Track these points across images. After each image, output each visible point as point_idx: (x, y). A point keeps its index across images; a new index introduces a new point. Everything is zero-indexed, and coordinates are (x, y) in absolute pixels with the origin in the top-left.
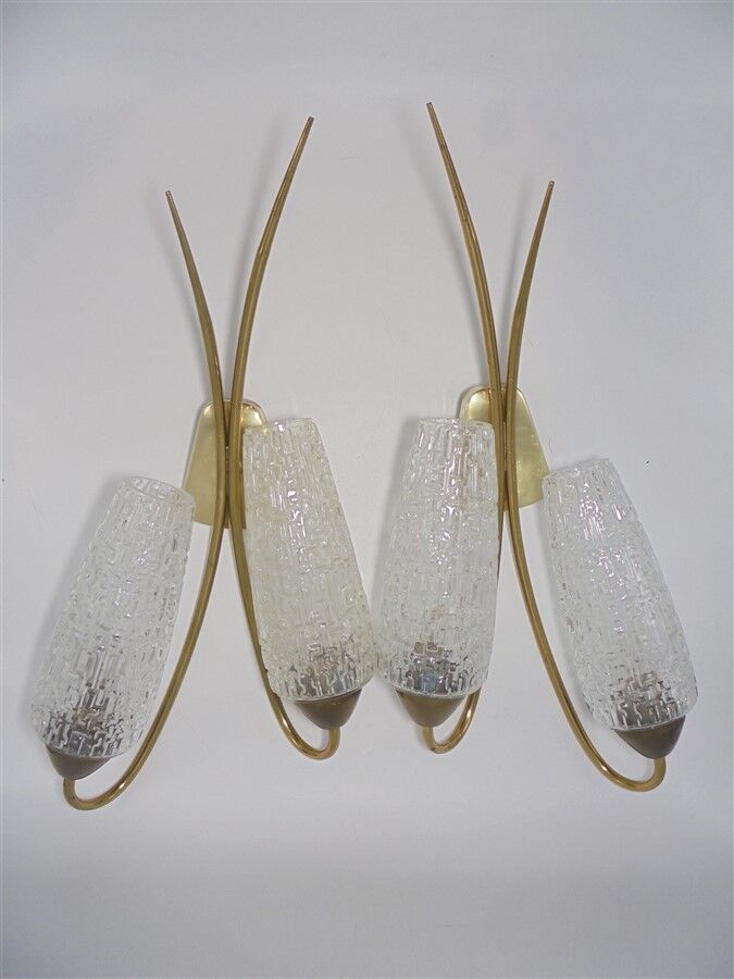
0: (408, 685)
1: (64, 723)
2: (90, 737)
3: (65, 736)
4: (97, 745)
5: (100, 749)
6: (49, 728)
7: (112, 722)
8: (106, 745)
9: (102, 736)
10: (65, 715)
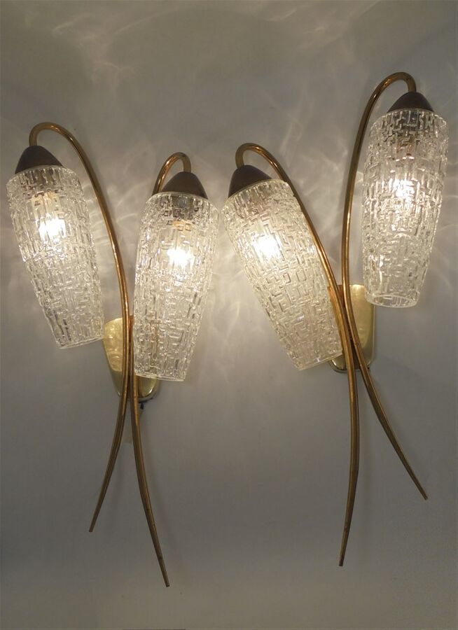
0: (197, 202)
1: (424, 129)
2: (404, 124)
3: (421, 121)
4: (398, 120)
5: (396, 118)
6: (433, 124)
7: (392, 138)
8: (393, 122)
9: (396, 127)
10: (424, 136)
